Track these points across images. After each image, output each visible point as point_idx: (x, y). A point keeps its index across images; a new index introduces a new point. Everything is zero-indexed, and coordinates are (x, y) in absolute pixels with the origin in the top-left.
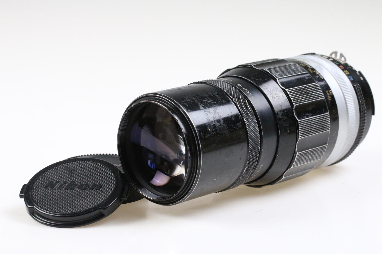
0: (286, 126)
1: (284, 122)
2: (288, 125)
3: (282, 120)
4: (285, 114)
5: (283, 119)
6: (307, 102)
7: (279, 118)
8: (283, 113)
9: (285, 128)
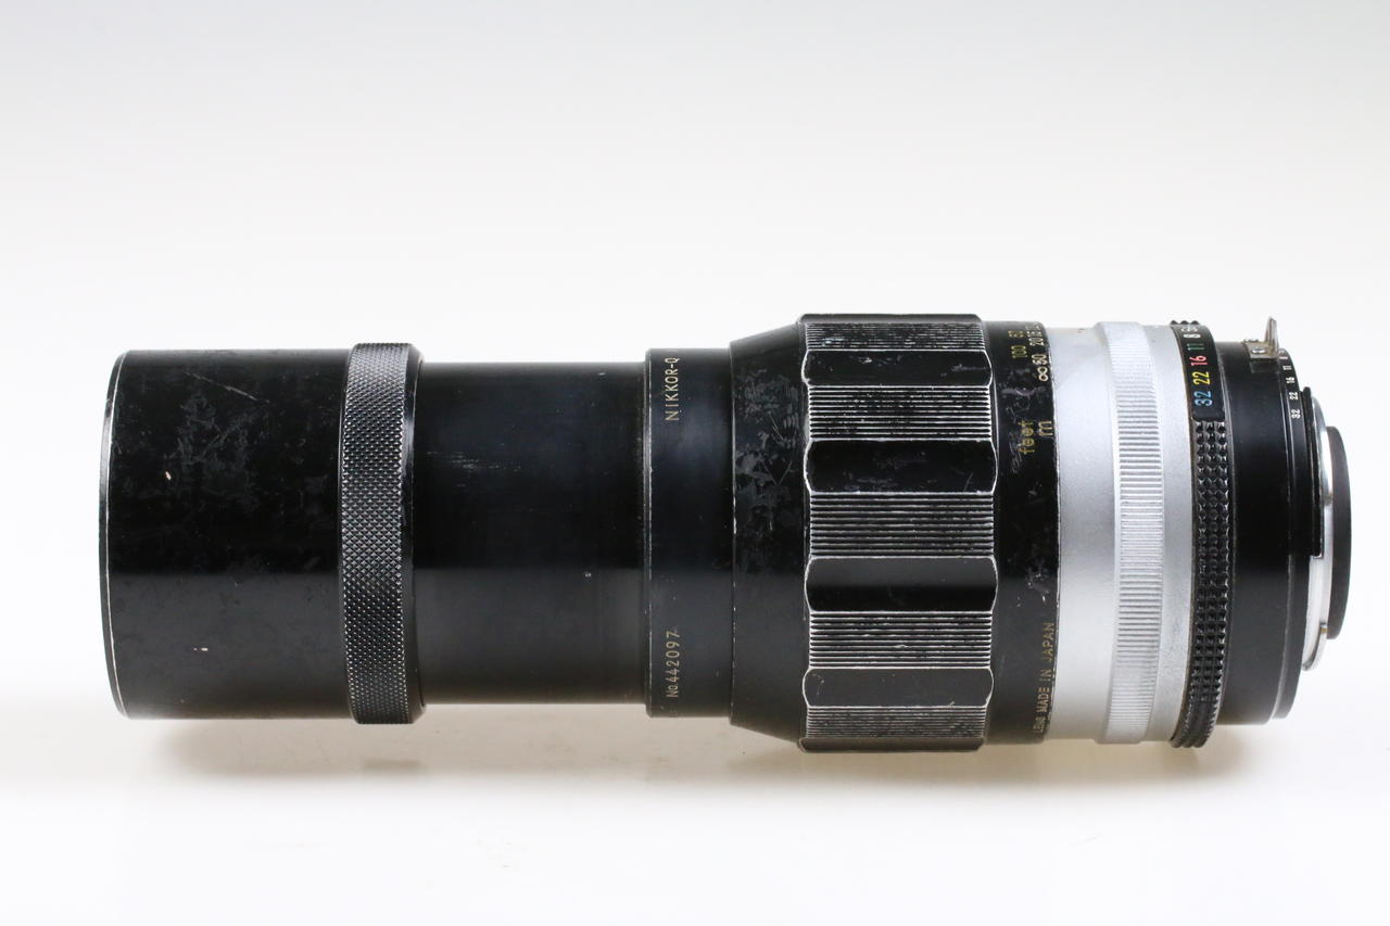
0: (764, 508)
1: (758, 492)
2: (771, 503)
3: (752, 484)
4: (769, 467)
5: (756, 480)
6: (882, 439)
7: (743, 474)
8: (762, 461)
9: (758, 512)
